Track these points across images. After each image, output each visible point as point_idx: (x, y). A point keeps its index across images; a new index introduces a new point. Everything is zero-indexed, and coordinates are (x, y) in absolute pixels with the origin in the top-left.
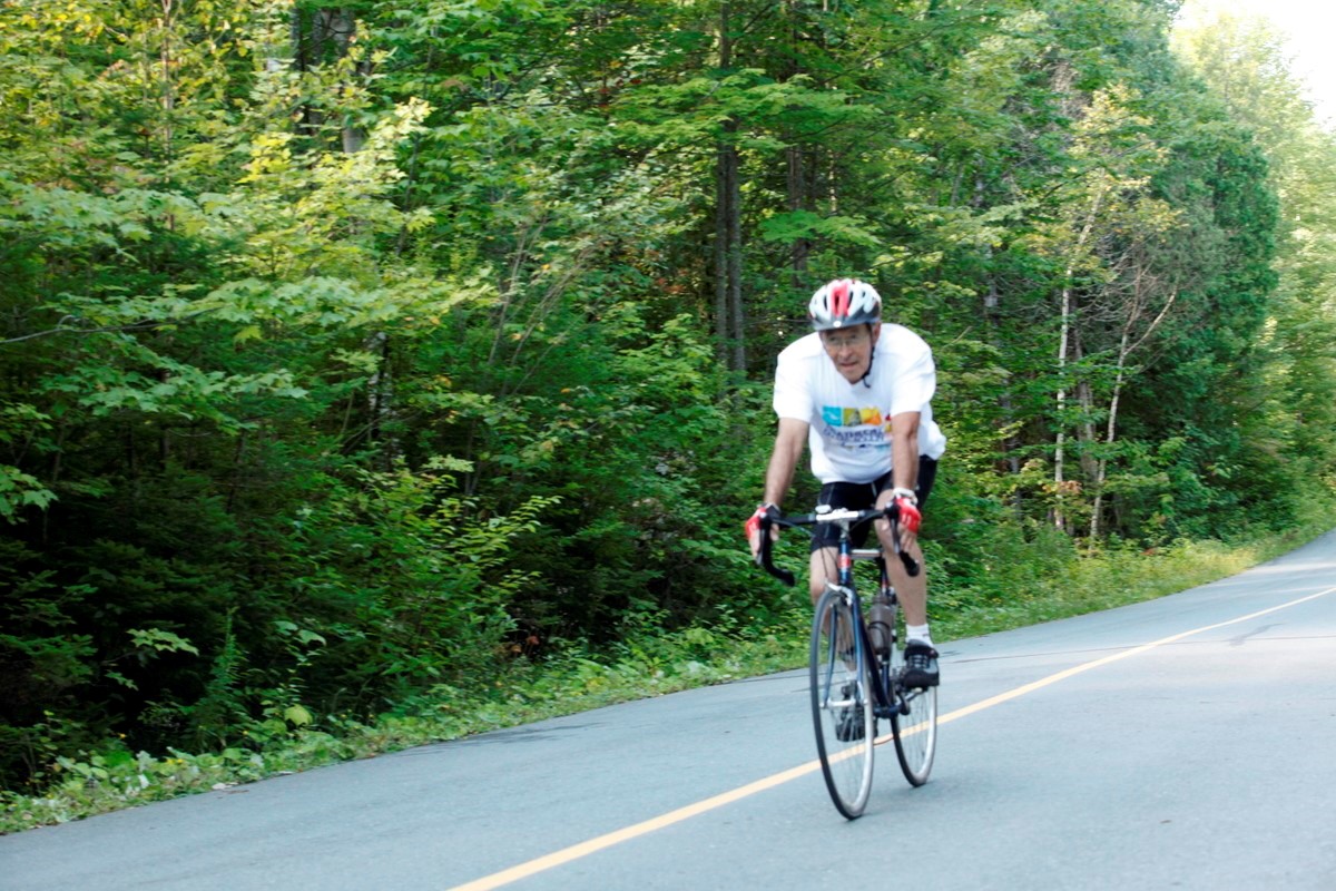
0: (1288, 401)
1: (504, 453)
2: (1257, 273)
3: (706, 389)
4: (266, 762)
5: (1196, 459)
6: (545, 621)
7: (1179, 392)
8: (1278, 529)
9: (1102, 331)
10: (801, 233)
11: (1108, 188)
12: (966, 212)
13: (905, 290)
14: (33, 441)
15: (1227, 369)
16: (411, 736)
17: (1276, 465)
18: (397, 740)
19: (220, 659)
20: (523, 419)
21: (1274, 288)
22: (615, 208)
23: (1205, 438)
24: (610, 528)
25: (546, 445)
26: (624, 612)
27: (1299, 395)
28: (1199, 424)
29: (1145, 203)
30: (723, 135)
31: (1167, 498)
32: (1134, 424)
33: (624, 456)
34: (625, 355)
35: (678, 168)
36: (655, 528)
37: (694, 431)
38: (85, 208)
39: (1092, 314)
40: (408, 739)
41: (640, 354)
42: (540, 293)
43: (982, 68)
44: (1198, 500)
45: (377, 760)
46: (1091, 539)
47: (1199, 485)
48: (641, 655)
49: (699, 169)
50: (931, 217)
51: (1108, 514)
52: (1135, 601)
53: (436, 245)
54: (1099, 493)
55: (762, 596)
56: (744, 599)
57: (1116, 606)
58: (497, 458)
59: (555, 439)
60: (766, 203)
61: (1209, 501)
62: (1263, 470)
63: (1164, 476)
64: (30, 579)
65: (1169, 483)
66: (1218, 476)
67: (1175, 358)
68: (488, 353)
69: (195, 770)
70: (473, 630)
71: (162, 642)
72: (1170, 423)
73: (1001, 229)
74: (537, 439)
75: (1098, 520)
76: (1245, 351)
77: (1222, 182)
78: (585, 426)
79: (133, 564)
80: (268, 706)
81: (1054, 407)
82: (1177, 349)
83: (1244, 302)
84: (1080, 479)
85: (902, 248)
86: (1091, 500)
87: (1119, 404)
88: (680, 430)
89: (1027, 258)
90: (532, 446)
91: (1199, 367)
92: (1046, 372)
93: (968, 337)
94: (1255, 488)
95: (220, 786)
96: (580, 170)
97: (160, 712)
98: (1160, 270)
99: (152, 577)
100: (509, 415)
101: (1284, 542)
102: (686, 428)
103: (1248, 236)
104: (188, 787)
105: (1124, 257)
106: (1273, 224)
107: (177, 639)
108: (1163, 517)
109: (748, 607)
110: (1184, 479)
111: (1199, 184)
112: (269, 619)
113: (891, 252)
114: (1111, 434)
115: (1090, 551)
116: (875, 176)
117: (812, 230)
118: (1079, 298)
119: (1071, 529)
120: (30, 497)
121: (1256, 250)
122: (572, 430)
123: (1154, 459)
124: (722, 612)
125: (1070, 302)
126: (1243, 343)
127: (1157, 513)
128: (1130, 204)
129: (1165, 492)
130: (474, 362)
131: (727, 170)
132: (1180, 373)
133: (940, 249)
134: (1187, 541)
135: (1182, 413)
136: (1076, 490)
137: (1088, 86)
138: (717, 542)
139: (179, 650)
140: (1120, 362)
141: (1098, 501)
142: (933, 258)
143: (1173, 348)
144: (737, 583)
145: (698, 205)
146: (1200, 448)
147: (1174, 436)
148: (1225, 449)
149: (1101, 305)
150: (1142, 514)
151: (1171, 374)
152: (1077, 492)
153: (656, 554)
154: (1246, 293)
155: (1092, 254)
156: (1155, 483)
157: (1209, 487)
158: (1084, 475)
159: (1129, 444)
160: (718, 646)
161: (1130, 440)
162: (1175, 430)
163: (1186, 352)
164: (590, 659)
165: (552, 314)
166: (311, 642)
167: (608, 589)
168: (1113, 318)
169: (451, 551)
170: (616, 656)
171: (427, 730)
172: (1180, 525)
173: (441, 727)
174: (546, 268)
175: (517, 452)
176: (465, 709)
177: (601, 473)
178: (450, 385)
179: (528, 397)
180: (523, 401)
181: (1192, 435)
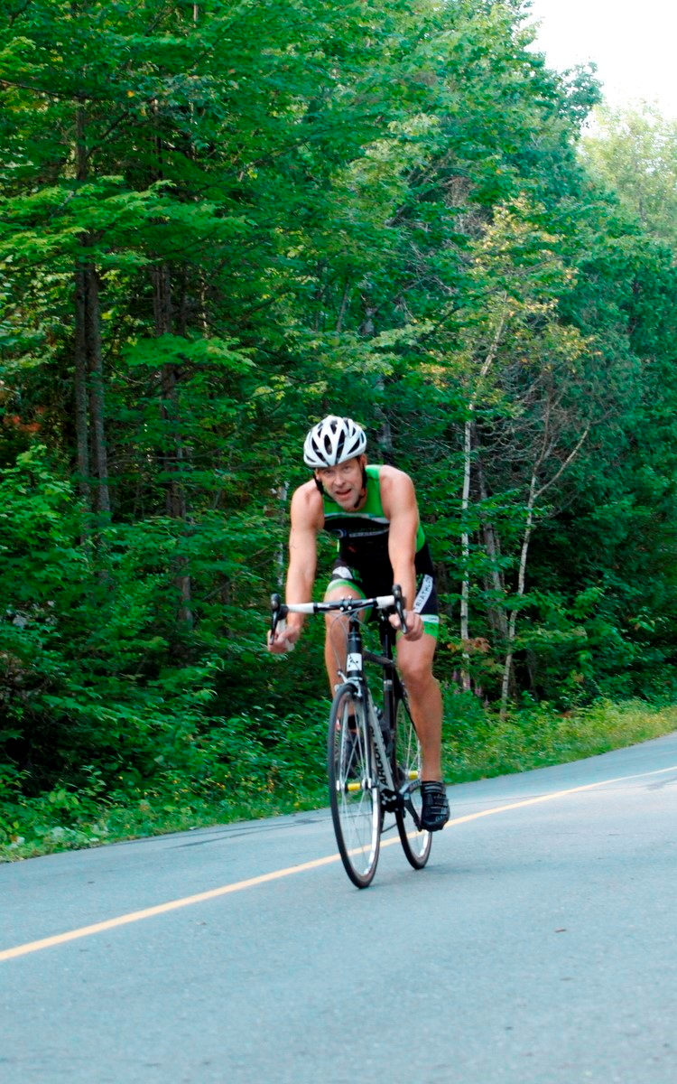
3: (65, 530)
5: (616, 611)
7: (595, 537)
9: (508, 473)
10: (169, 358)
11: (512, 313)
12: (352, 337)
13: (287, 425)
15: (646, 512)
23: (626, 587)
28: (619, 573)
29: (553, 329)
30: (77, 251)
31: (584, 656)
32: (546, 575)
35: (32, 294)
36: (13, 686)
37: (51, 576)
39: (497, 453)
43: (366, 178)
44: (621, 657)
46: (502, 702)
47: (621, 640)
49: (56, 296)
50: (315, 344)
51: (521, 675)
52: (551, 764)
54: (510, 650)
55: (133, 758)
56: (114, 761)
57: (529, 769)
60: (130, 330)
61: (632, 657)
63: (581, 631)
65: (587, 638)
66: (641, 630)
67: (590, 500)
72: (586, 573)
73: (391, 356)
75: (510, 682)
77: (638, 307)
81: (458, 553)
82: (593, 490)
84: (489, 636)
85: (283, 378)
86: (502, 659)
87: (529, 553)
88: (36, 575)
89: (422, 390)
91: (617, 511)
92: (446, 516)
98: (571, 403)
102: (41, 575)
105: (532, 389)
109: (118, 771)
110: (604, 633)
111: (613, 307)
113: (271, 384)
114: (522, 585)
115: (502, 714)
116: (250, 298)
117: (180, 356)
118: (482, 437)
119: (479, 691)
123: (570, 612)
124: (89, 774)
125: (472, 440)
126: (665, 482)
127: (574, 672)
128: (537, 331)
129: (583, 648)
131: (87, 293)
132: (596, 516)
133: (325, 378)
134: (609, 701)
135: (599, 561)
136: (484, 648)
137: (487, 199)
138: (82, 699)
140: (530, 503)
141: (509, 659)
142: (318, 388)
143: (589, 490)
144: (105, 744)
145: (56, 335)
146: (621, 598)
147: (591, 586)
148: (649, 600)
149: (507, 443)
150: (558, 673)
151: (586, 519)
152: (485, 650)
153: (15, 713)
154: (668, 428)
155: (495, 387)
156: (571, 638)
157: (632, 641)
158: (493, 631)
159: (541, 596)
160: (86, 812)
161: (543, 592)
162: (591, 579)
163: (603, 494)
168: (522, 457)
172: (600, 683)
181: (611, 585)
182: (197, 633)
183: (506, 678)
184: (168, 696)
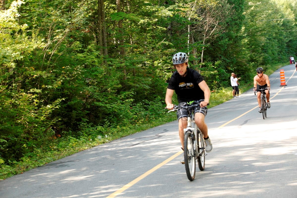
0: (248, 48)
1: (48, 85)
2: (239, 16)
3: (99, 63)
6: (60, 127)
7: (220, 49)
8: (247, 82)
9: (198, 33)
10: (121, 18)
12: (163, 8)
13: (148, 29)
15: (231, 42)
17: (245, 65)
18: (27, 167)
20: (53, 76)
21: (244, 19)
22: (75, 21)
23: (227, 60)
24: (76, 101)
25: (59, 83)
27: (251, 47)
28: (225, 56)
31: (217, 77)
32: (208, 57)
33: (78, 82)
34: (77, 55)
36: (87, 98)
37: (96, 74)
39: (196, 29)
40: (30, 167)
41: (81, 55)
42: (56, 42)
44: (225, 77)
45: (23, 174)
47: (226, 73)
48: (86, 135)
50: (154, 9)
53: (28, 31)
55: (115, 115)
56: (110, 116)
58: (46, 86)
59: (62, 81)
60: (111, 8)
61: (228, 77)
62: (242, 67)
63: (216, 71)
65: (218, 73)
66: (230, 70)
67: (218, 40)
68: (43, 59)
70: (43, 132)
72: (217, 57)
73: (172, 12)
74: (56, 80)
76: (236, 37)
78: (68, 76)
83: (236, 24)
85: (146, 18)
87: (204, 53)
88: (92, 74)
89: (179, 18)
90: (55, 83)
91: (225, 42)
92: (185, 47)
93: (164, 41)
94: (240, 72)
96: (65, 10)
98: (214, 17)
100: (49, 75)
101: (248, 86)
102: (94, 74)
103: (237, 6)
105: (204, 14)
106: (243, 3)
108: (217, 82)
109: (112, 119)
110: (222, 71)
113: (144, 19)
114: (202, 60)
117: (124, 17)
118: (192, 26)
121: (239, 10)
122: (66, 78)
123: (213, 66)
124: (106, 121)
125: (190, 27)
126: (236, 35)
127: (215, 81)
129: (217, 75)
130: (39, 61)
131: (101, 1)
132: (219, 43)
133: (157, 18)
134: (223, 88)
135: (220, 54)
138: (103, 102)
140: (204, 42)
142: (155, 20)
143: (218, 37)
144: (109, 112)
146: (226, 62)
147: (219, 60)
148: (232, 62)
149: (198, 26)
150: (211, 81)
151: (217, 44)
153: (88, 107)
154: (236, 21)
155: (195, 13)
156: (214, 73)
157: (228, 73)
159: (207, 63)
160: (105, 131)
161: (207, 62)
162: (219, 58)
163: (221, 38)
164: (73, 137)
165: (59, 47)
166: (3, 142)
167: (76, 117)
168: (202, 30)
169: (36, 113)
170: (79, 136)
171: (35, 163)
172: (221, 84)
173: (38, 162)
174: (57, 37)
175: (51, 84)
176: (43, 155)
177: (73, 87)
178: (34, 69)
179: (54, 70)
180: (53, 71)
181: (223, 60)
182: (129, 83)
184: (123, 100)
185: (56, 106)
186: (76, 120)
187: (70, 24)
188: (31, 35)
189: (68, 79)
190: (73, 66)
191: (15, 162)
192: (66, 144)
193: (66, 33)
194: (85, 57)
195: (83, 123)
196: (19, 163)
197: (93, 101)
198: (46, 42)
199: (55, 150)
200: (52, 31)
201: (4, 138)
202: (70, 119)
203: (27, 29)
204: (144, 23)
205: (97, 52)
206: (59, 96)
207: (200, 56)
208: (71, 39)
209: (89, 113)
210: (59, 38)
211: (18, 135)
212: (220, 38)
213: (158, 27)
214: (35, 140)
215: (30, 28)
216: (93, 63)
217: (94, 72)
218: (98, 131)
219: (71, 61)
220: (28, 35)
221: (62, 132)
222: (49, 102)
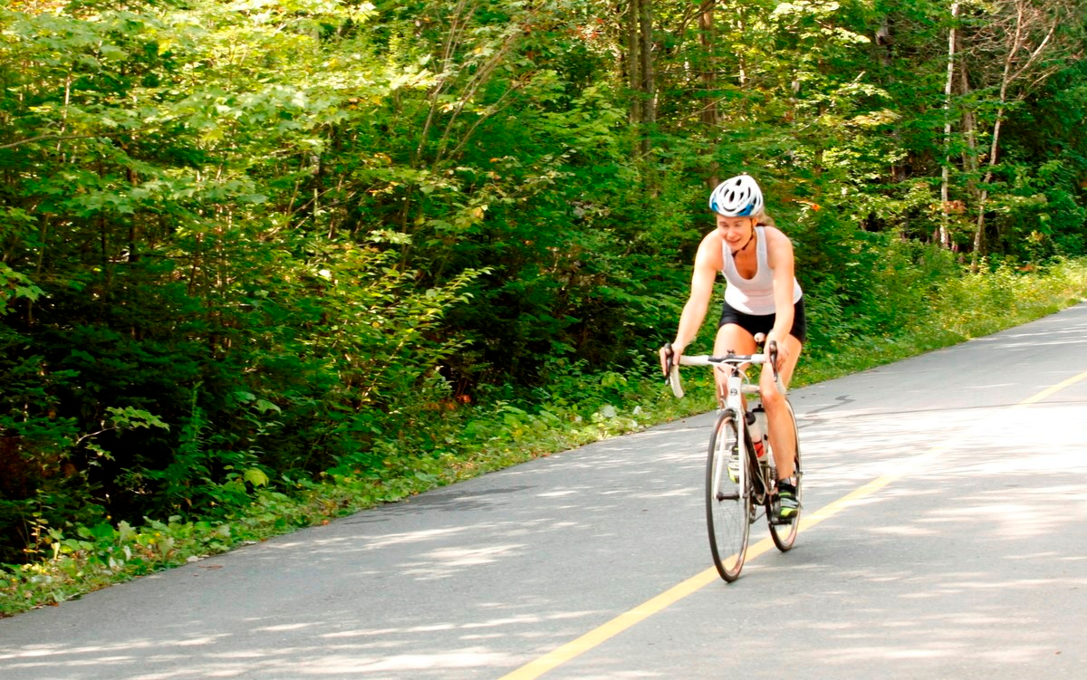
1: (436, 217)
3: (620, 148)
4: (232, 530)
5: (1073, 180)
6: (474, 367)
7: (1057, 117)
9: (985, 60)
13: (803, 36)
14: (20, 239)
16: (359, 499)
18: (346, 502)
19: (186, 429)
20: (455, 189)
23: (1082, 159)
24: (534, 282)
25: (478, 212)
26: (546, 356)
28: (1076, 146)
31: (1044, 217)
33: (546, 213)
34: (546, 117)
36: (573, 272)
37: (609, 188)
38: (70, 30)
39: (977, 43)
40: (356, 502)
41: (561, 117)
42: (472, 70)
44: (1075, 218)
45: (330, 527)
46: (974, 254)
47: (1075, 204)
48: (562, 401)
51: (990, 231)
53: (376, 27)
54: (981, 211)
56: (654, 340)
57: (997, 331)
58: (431, 223)
59: (485, 208)
63: (1042, 197)
64: (20, 363)
65: (1047, 204)
68: (424, 125)
69: (171, 542)
70: (410, 385)
71: (137, 420)
74: (466, 203)
75: (981, 237)
78: (511, 191)
79: (110, 345)
80: (230, 471)
81: (941, 140)
82: (1056, 77)
84: (965, 200)
86: (974, 218)
87: (1000, 130)
90: (463, 212)
91: (1076, 94)
92: (934, 106)
93: (863, 81)
95: (193, 558)
97: (135, 478)
99: (126, 357)
100: (443, 184)
102: (602, 185)
104: (166, 562)
107: (151, 416)
108: (1041, 235)
110: (1061, 198)
112: (230, 389)
114: (994, 156)
115: (973, 266)
118: (965, 31)
119: (955, 244)
120: (20, 291)
122: (500, 197)
123: (1033, 180)
124: (635, 356)
127: (1035, 231)
129: (1044, 210)
130: (410, 135)
132: (1058, 100)
134: (1063, 259)
135: (1059, 136)
136: (961, 209)
138: (629, 289)
139: (152, 426)
140: (1003, 90)
142: (831, 8)
144: (648, 326)
146: (1076, 167)
147: (1054, 158)
149: (984, 35)
150: (1020, 230)
151: (1051, 101)
152: (961, 212)
153: (574, 301)
156: (1034, 203)
158: (969, 196)
159: (1009, 164)
160: (631, 389)
161: (1012, 163)
162: (1053, 152)
163: (1064, 80)
164: (515, 405)
165: (481, 86)
166: (269, 411)
167: (531, 336)
168: (996, 47)
169: (391, 316)
170: (539, 402)
171: (373, 492)
172: (1056, 242)
173: (387, 489)
174: (477, 52)
175: (450, 215)
176: (405, 465)
177: (524, 230)
178: (390, 160)
179: (460, 168)
180: (455, 172)
181: (1070, 159)
183: (978, 234)
185: (457, 293)
186: (531, 346)
187: (524, 7)
188: (386, 42)
189: (509, 201)
190: (529, 156)
191: (303, 482)
192: (490, 430)
193: (508, 42)
194: (573, 126)
195: (553, 360)
196: (318, 486)
197: (595, 283)
198: (434, 67)
199: (448, 448)
200: (461, 30)
201: (271, 399)
202: (509, 341)
203: (372, 20)
204: (791, 16)
205: (617, 110)
206: (472, 258)
207: (989, 140)
208: (525, 61)
209: (579, 324)
210: (483, 57)
211: (323, 390)
212: (1062, 81)
213: (839, 30)
214: (380, 411)
215: (386, 16)
216: (599, 150)
217: (602, 181)
218: (605, 388)
219: (521, 138)
220: (375, 42)
221: (480, 387)
222: (438, 277)
